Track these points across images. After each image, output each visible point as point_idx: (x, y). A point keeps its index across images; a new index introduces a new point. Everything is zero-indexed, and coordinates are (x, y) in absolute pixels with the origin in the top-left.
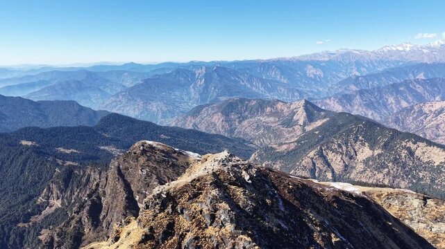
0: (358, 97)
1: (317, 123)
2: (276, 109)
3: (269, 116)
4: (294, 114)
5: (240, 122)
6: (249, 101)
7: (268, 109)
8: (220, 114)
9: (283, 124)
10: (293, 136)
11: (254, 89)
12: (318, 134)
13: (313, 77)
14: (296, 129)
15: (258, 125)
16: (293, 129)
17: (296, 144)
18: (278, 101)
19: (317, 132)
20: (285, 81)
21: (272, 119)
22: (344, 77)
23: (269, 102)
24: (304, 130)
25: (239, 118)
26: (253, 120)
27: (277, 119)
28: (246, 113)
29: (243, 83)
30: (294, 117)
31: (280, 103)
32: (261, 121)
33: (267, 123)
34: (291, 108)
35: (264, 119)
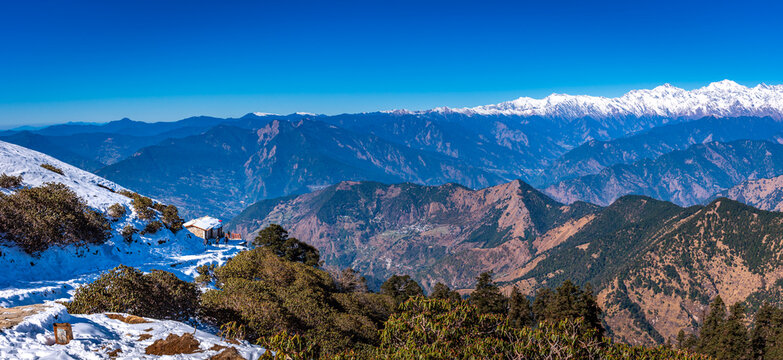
0: (612, 180)
1: (563, 229)
2: (453, 205)
3: (435, 223)
4: (499, 213)
5: (365, 239)
6: (385, 188)
7: (433, 207)
8: (314, 219)
9: (475, 239)
10: (507, 266)
11: (388, 169)
12: (591, 251)
13: (510, 146)
14: (511, 247)
15: (410, 246)
16: (506, 249)
17: (533, 281)
18: (456, 185)
19: (585, 247)
20: (455, 154)
21: (444, 230)
22: (569, 147)
24: (533, 251)
25: (362, 228)
26: (398, 234)
27: (458, 229)
28: (379, 218)
29: (364, 157)
30: (500, 222)
31: (460, 190)
32: (418, 234)
33: (433, 239)
34: (489, 202)
35: (424, 231)
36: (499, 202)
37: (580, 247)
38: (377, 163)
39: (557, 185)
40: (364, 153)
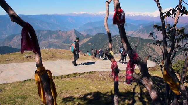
1: (84, 40)
2: (59, 35)
3: (55, 39)
4: (70, 36)
6: (43, 31)
7: (54, 35)
9: (64, 42)
11: (44, 27)
12: (91, 44)
13: (71, 22)
15: (49, 44)
18: (59, 31)
21: (57, 40)
22: (85, 23)
23: (54, 31)
26: (46, 42)
27: (60, 40)
28: (42, 38)
29: (38, 25)
30: (70, 38)
31: (61, 32)
32: (51, 41)
33: (54, 42)
34: (67, 34)
35: (52, 41)
36: (70, 34)
37: (89, 44)
38: (41, 26)
39: (82, 31)
40: (37, 24)
